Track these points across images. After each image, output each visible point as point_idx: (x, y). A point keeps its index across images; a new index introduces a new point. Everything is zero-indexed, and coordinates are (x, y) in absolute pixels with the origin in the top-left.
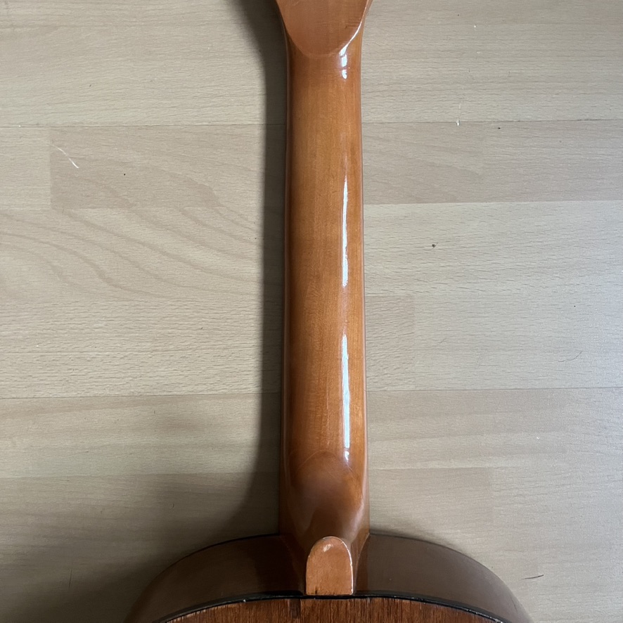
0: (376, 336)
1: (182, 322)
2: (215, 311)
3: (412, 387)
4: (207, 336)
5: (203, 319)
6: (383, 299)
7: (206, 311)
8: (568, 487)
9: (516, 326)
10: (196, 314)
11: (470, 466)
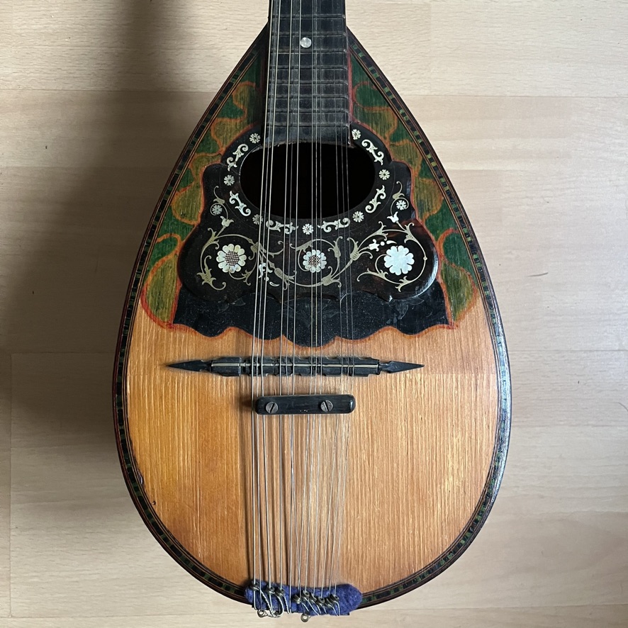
0: (393, 42)
1: (207, 22)
2: (239, 13)
3: (426, 92)
4: (232, 36)
5: (228, 20)
6: (401, 7)
7: (231, 13)
8: (573, 190)
9: (526, 36)
10: (221, 15)
11: (481, 168)
